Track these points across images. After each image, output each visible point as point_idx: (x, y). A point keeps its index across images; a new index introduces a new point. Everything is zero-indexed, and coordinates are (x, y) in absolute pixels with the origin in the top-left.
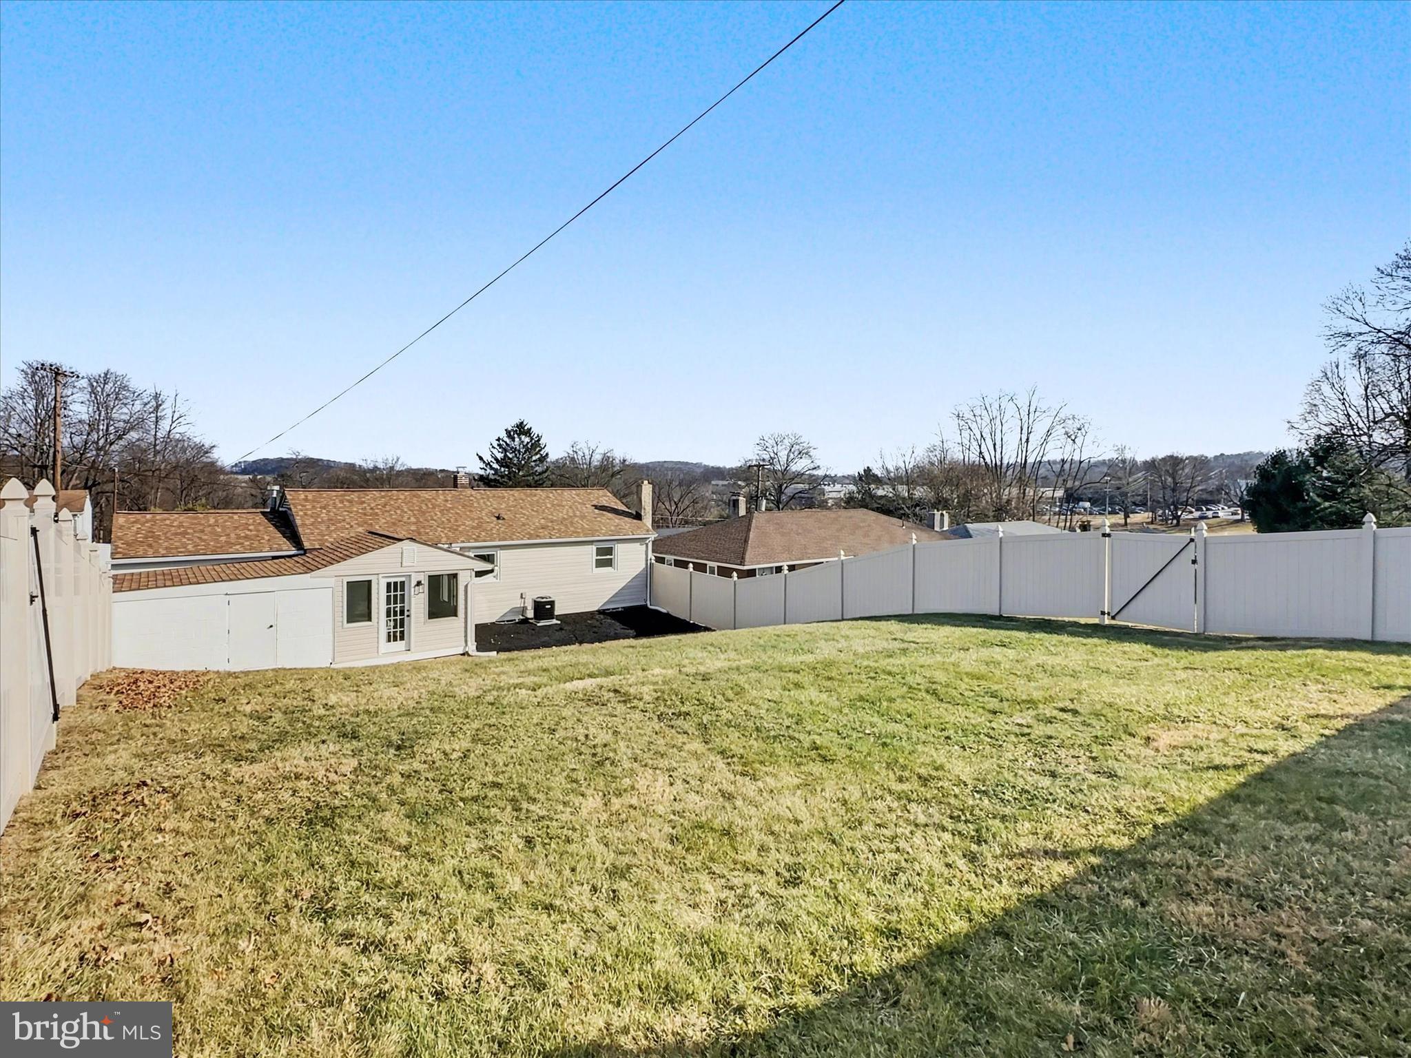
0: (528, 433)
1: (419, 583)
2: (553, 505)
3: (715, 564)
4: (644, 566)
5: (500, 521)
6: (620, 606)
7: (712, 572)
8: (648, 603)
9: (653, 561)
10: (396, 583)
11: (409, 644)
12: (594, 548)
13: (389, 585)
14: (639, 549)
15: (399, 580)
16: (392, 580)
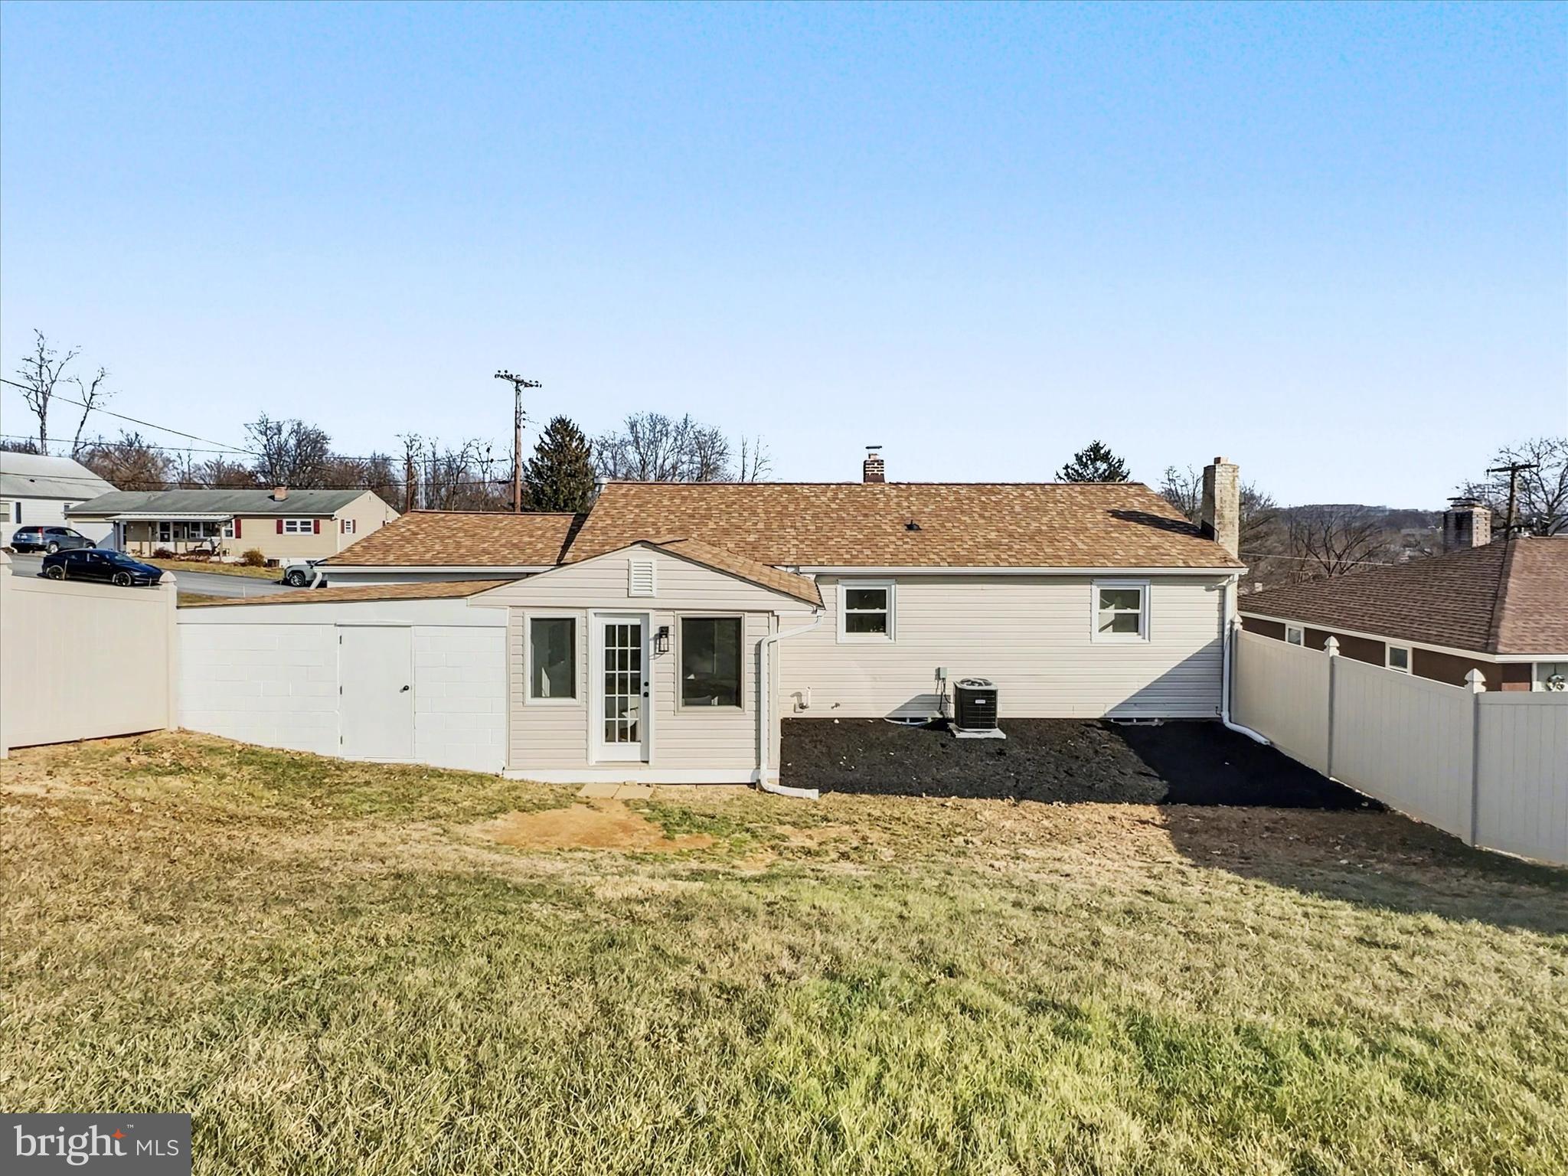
0: (1106, 458)
1: (664, 632)
2: (1025, 508)
3: (1407, 645)
4: (1216, 636)
5: (911, 533)
6: (1157, 713)
7: (1399, 658)
8: (1225, 715)
9: (1238, 626)
10: (623, 628)
11: (646, 749)
12: (1096, 590)
13: (610, 629)
14: (1203, 599)
15: (630, 622)
16: (617, 622)
